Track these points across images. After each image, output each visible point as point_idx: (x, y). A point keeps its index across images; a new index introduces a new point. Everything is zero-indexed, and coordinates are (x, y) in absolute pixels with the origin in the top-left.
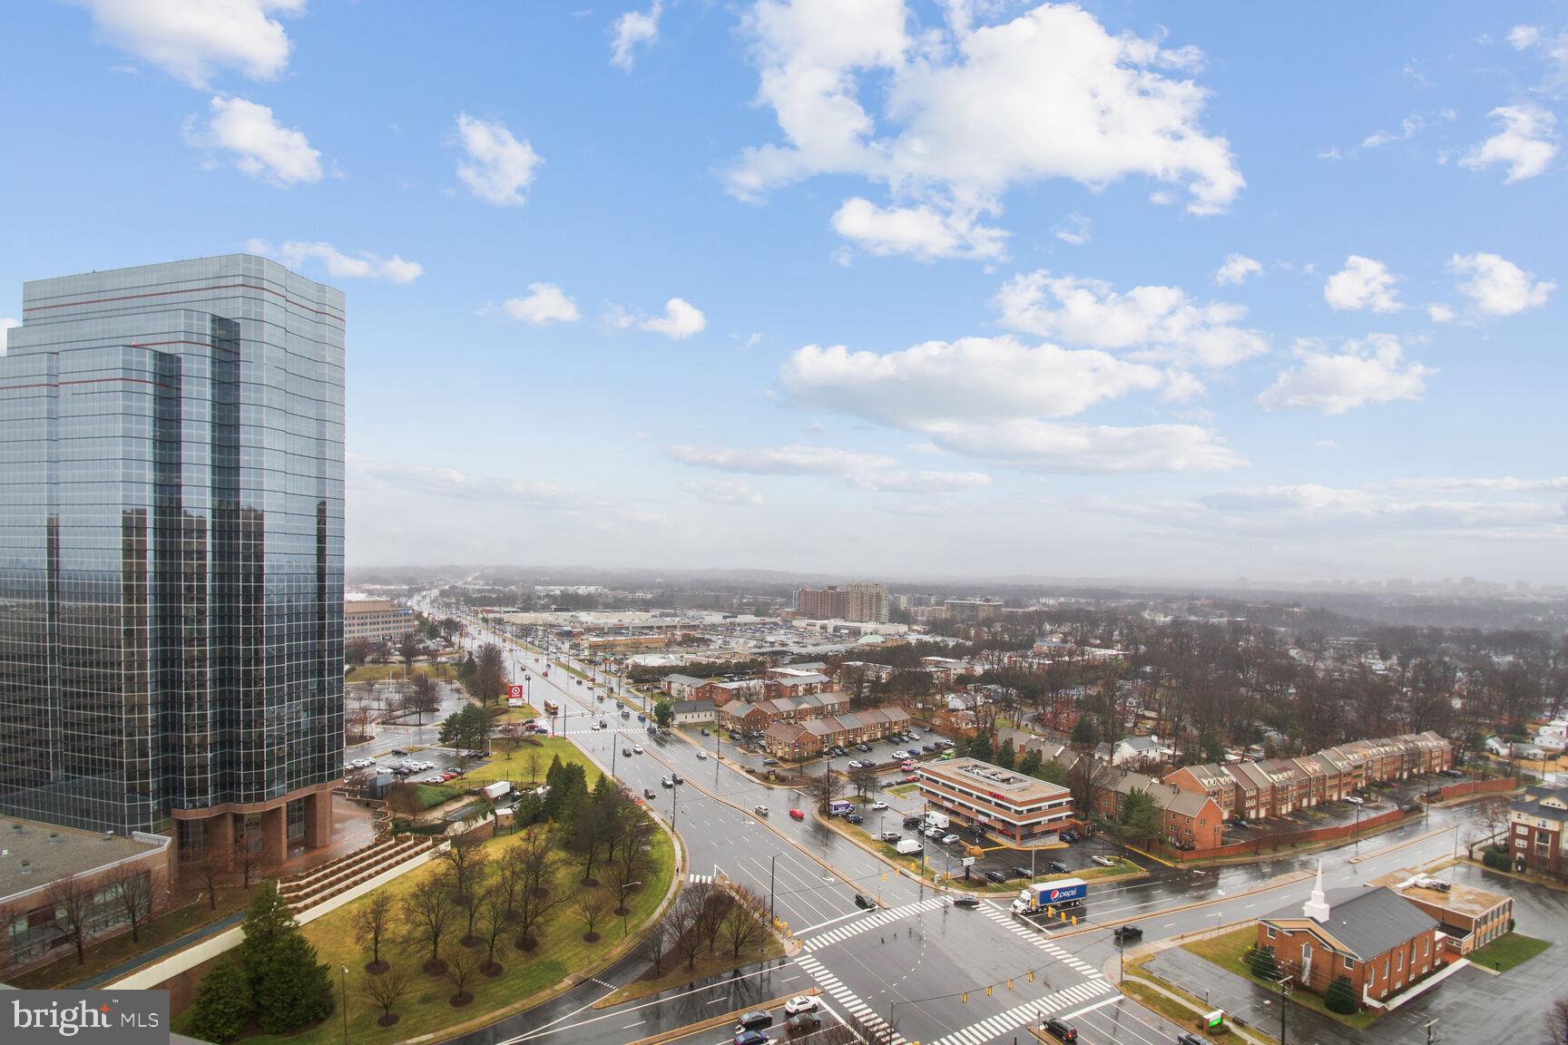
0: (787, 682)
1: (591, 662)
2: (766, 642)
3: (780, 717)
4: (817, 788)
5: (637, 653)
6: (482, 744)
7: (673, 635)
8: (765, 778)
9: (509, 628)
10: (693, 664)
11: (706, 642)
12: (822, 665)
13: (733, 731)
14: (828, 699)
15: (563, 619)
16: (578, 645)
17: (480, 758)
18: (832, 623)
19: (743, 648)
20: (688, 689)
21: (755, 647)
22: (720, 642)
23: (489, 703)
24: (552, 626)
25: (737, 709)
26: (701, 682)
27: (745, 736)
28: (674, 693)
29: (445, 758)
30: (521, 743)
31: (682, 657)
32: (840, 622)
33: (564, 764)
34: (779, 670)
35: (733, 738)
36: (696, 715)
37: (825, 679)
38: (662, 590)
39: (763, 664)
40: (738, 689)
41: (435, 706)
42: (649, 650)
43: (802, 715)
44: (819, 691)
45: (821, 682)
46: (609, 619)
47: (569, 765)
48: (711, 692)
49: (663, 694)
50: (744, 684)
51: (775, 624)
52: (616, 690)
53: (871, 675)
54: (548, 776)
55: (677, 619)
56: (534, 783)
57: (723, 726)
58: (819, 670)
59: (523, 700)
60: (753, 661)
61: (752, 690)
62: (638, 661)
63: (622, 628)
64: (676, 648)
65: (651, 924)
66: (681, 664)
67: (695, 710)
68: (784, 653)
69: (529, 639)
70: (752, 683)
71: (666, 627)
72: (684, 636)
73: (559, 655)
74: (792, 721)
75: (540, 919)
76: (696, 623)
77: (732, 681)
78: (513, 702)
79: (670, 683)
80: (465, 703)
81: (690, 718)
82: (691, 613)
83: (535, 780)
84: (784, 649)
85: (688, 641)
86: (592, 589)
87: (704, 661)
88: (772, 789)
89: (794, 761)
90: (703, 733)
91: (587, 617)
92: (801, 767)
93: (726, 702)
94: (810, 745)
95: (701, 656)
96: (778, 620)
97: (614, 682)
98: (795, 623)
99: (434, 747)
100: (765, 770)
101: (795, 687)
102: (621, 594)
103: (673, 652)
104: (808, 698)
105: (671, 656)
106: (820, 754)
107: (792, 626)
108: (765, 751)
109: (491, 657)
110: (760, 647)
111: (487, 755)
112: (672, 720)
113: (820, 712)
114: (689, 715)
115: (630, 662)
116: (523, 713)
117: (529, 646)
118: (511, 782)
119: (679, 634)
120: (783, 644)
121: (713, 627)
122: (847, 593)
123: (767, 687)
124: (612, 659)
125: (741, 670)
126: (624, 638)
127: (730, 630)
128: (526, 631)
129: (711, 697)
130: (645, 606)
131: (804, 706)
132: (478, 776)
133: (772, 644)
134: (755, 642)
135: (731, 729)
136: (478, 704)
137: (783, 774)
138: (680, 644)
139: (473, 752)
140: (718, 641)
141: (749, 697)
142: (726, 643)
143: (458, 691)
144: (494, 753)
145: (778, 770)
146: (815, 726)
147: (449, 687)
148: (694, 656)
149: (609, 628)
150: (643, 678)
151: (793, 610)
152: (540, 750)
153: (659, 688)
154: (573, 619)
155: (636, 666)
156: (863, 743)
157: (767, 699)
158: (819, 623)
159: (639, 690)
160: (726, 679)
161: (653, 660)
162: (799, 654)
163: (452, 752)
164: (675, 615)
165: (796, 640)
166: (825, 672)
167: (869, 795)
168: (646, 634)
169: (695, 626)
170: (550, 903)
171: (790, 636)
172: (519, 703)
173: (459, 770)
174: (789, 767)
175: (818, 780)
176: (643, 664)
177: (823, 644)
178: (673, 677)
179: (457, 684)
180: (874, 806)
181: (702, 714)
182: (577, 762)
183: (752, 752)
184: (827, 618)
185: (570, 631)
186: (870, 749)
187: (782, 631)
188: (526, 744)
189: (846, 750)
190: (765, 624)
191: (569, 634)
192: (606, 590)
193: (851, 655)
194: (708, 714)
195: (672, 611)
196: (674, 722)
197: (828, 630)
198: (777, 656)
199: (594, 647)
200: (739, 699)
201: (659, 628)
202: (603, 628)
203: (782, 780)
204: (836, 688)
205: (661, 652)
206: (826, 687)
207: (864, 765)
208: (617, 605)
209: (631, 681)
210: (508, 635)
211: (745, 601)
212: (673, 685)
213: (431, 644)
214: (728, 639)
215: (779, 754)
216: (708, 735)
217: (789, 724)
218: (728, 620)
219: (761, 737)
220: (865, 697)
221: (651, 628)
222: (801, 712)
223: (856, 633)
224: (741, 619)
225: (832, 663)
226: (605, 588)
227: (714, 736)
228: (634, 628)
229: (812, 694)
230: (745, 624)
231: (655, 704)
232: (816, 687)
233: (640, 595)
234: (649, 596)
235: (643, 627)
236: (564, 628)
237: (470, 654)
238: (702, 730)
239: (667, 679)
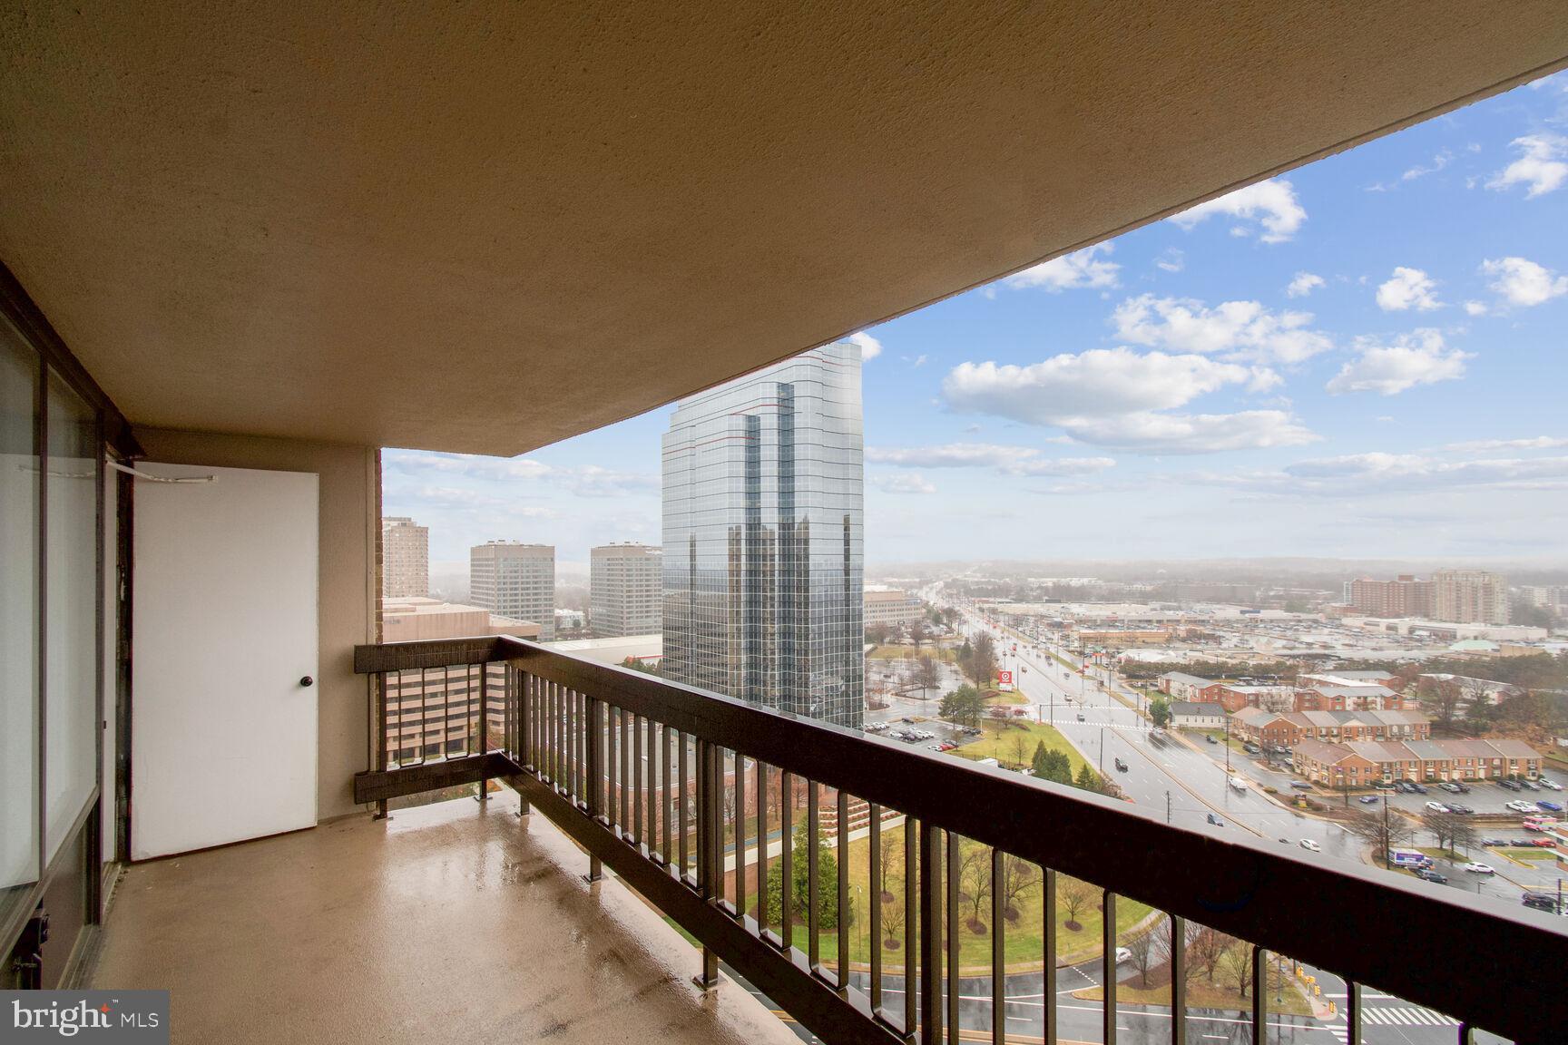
0: (1330, 693)
1: (1081, 653)
2: (1301, 643)
3: (1313, 733)
4: (1369, 826)
5: (1132, 647)
6: (975, 722)
7: (1175, 630)
8: (1293, 802)
9: (1002, 618)
10: (1198, 663)
11: (1217, 640)
12: (1386, 676)
13: (1248, 742)
14: (1392, 719)
15: (1054, 610)
16: (1067, 636)
17: (973, 734)
18: (1404, 624)
19: (1266, 648)
20: (1190, 690)
21: (1284, 647)
22: (1235, 641)
23: (982, 686)
24: (1043, 617)
25: (1255, 717)
26: (1207, 683)
27: (1265, 750)
28: (1173, 692)
29: (944, 730)
30: (1009, 726)
31: (1185, 654)
32: (1418, 621)
33: (1049, 750)
34: (1317, 677)
35: (1249, 750)
36: (1199, 718)
37: (1389, 693)
38: (1164, 581)
39: (1293, 668)
40: (1257, 695)
41: (937, 684)
42: (1146, 644)
43: (1352, 734)
44: (1379, 707)
45: (1382, 696)
46: (1101, 611)
47: (1052, 752)
48: (1220, 696)
49: (1161, 692)
50: (1264, 690)
51: (1315, 621)
52: (1106, 683)
53: (1467, 693)
54: (1034, 761)
55: (1181, 613)
56: (1020, 764)
57: (1235, 736)
58: (1381, 681)
59: (1013, 685)
60: (1278, 664)
61: (1276, 698)
62: (1131, 656)
63: (1116, 621)
64: (1178, 644)
65: (1137, 930)
66: (1183, 661)
67: (1198, 713)
68: (1327, 657)
69: (1020, 629)
70: (1274, 690)
71: (1168, 621)
72: (1189, 631)
73: (1049, 645)
74: (1335, 740)
75: (1021, 893)
76: (1205, 617)
77: (1249, 684)
78: (1003, 686)
79: (1168, 681)
80: (960, 683)
81: (1193, 722)
82: (1198, 607)
83: (1022, 762)
84: (1327, 652)
85: (1193, 637)
86: (1085, 581)
87: (1212, 660)
88: (1302, 817)
89: (1336, 788)
90: (1209, 740)
91: (1077, 609)
92: (1346, 797)
93: (1240, 708)
94: (1361, 773)
95: (1209, 655)
96: (1320, 617)
97: (1105, 674)
98: (1345, 621)
99: (935, 719)
100: (1293, 793)
101: (1340, 699)
102: (1117, 586)
103: (1175, 649)
104: (1360, 713)
105: (1171, 653)
106: (1376, 784)
107: (1342, 625)
108: (1293, 770)
109: (984, 643)
110: (1291, 649)
111: (979, 733)
112: (1171, 721)
113: (1378, 733)
114: (1192, 719)
115: (1123, 656)
116: (1011, 697)
117: (1020, 635)
118: (999, 761)
119: (1182, 630)
120: (1325, 646)
121: (1228, 623)
122: (1431, 584)
123: (1298, 695)
124: (1104, 651)
125: (1262, 674)
126: (1117, 631)
127: (1252, 626)
128: (1018, 621)
129: (1219, 701)
130: (1144, 598)
131: (1353, 723)
132: (971, 750)
133: (1310, 645)
134: (1284, 642)
135: (1246, 739)
136: (972, 685)
137: (1317, 801)
138: (1184, 640)
139: (967, 729)
140: (1231, 640)
141: (1273, 706)
142: (1242, 641)
143: (956, 672)
144: (985, 732)
145: (1310, 796)
146: (1368, 750)
147: (949, 668)
148: (1200, 654)
149: (1101, 620)
150: (1135, 673)
151: (1344, 605)
152: (1027, 734)
153: (1156, 686)
154: (1063, 610)
155: (1129, 661)
156: (1453, 781)
157: (1298, 709)
158: (1384, 622)
159: (1132, 686)
160: (1241, 683)
161: (1150, 656)
162: (1350, 660)
163: (950, 726)
164: (1179, 608)
165: (1347, 642)
166: (1390, 685)
167: (1459, 850)
168: (1144, 628)
169: (1203, 621)
170: (1032, 880)
171: (1337, 637)
172: (1009, 688)
173: (954, 742)
174: (1328, 795)
175: (1372, 817)
176: (1137, 659)
177: (1389, 648)
178: (1173, 675)
179: (956, 666)
180: (1467, 866)
181: (1208, 719)
182: (1063, 751)
183: (1274, 769)
184: (1398, 616)
185: (1062, 623)
186: (1464, 791)
187: (1326, 631)
188: (1013, 727)
189: (1421, 787)
190: (1300, 621)
191: (1060, 625)
192: (1100, 582)
193: (1435, 664)
194: (1216, 719)
195: (1175, 604)
196: (1173, 724)
197: (1400, 631)
198: (1314, 660)
199: (1084, 639)
200: (1257, 706)
201: (1159, 622)
202: (1095, 621)
203: (1317, 809)
204: (1408, 705)
205: (1161, 648)
206: (1388, 703)
207: (1452, 810)
208: (1112, 597)
209: (1124, 676)
210: (1002, 624)
211: (1272, 593)
212: (1172, 684)
213: (935, 630)
214: (1246, 637)
215: (1314, 777)
216: (1215, 743)
217: (1330, 743)
218: (1247, 615)
219: (1288, 753)
220: (1456, 722)
221: (1149, 621)
222: (1348, 730)
223: (1449, 637)
224: (1265, 614)
225: (1401, 675)
226: (1099, 579)
227: (1222, 745)
228: (1129, 621)
229: (1366, 709)
230: (1272, 621)
231: (1150, 701)
232: (1374, 702)
233: (1138, 586)
234: (1149, 588)
235: (1140, 621)
236: (1056, 620)
237: (967, 640)
238: (1209, 738)
239: (1165, 677)
